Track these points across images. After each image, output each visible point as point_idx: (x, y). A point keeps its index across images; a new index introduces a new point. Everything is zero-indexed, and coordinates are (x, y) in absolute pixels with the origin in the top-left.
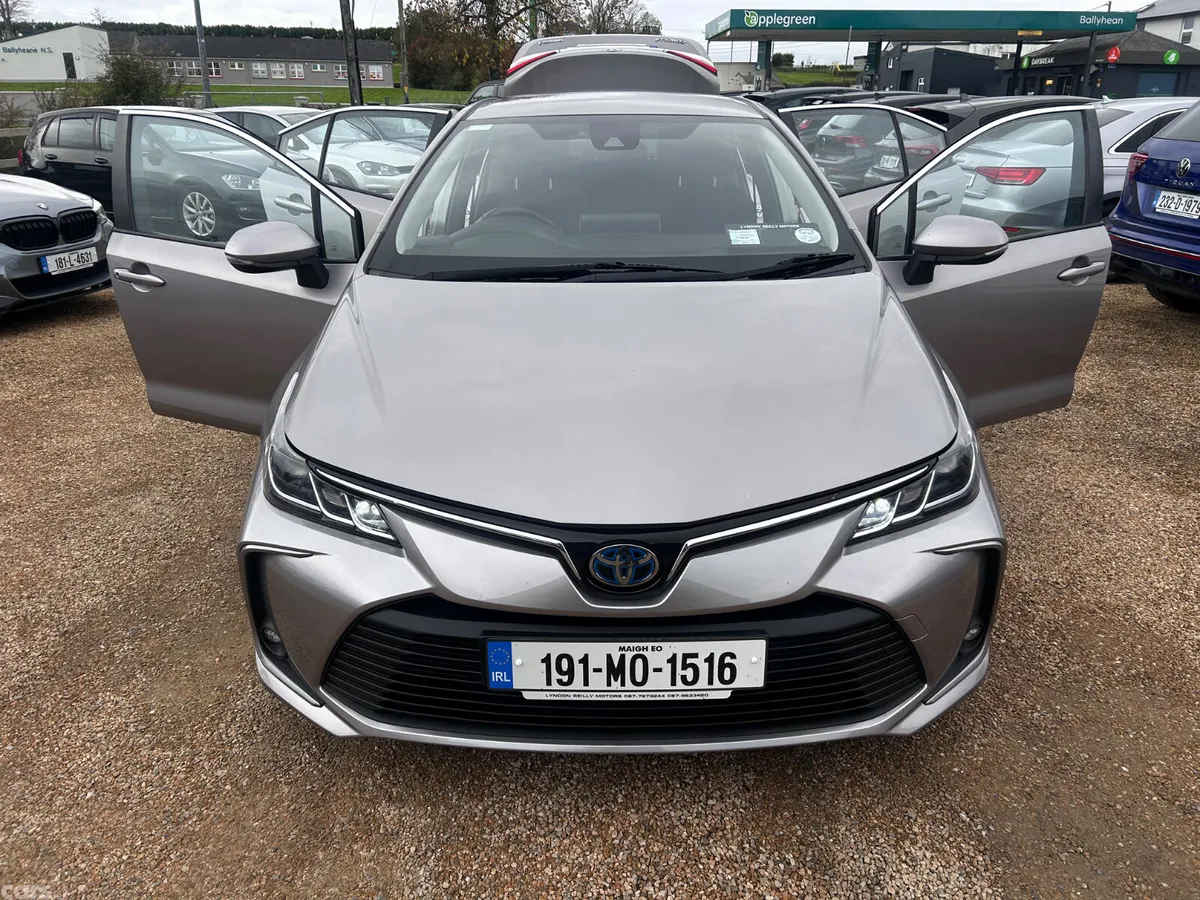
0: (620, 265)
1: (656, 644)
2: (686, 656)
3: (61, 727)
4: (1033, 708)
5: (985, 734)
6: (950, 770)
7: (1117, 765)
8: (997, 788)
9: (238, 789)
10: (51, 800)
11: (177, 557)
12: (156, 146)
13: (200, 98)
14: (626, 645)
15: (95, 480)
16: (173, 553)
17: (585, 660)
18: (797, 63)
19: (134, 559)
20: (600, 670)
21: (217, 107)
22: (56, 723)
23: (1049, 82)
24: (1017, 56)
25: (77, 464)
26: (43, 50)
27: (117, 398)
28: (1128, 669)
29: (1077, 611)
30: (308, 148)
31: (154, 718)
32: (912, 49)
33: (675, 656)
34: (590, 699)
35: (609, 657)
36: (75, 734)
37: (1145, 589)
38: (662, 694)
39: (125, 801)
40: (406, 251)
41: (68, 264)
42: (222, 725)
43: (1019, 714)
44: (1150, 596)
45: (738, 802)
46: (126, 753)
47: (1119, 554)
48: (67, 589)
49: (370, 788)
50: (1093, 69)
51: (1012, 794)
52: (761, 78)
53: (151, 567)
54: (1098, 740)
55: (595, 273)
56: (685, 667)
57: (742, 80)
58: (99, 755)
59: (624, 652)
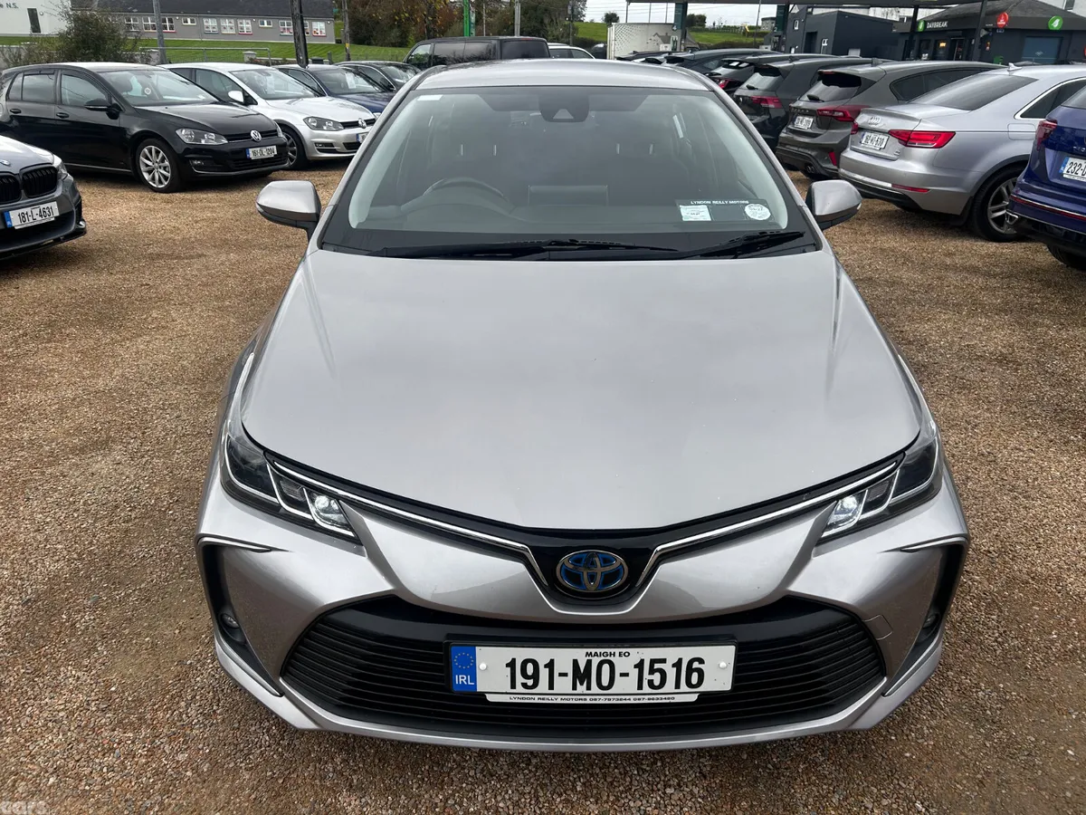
0: (573, 242)
1: (624, 650)
2: (653, 662)
3: (23, 705)
4: (977, 686)
5: (933, 715)
6: (901, 755)
7: (1062, 748)
8: (949, 775)
9: (199, 776)
10: (13, 786)
11: (137, 520)
12: (114, 101)
13: (155, 53)
14: (593, 651)
15: (57, 438)
16: (133, 516)
17: (550, 665)
18: (709, 24)
19: (95, 522)
20: (565, 675)
21: (170, 63)
22: (18, 699)
23: (943, 45)
24: (913, 19)
25: (40, 421)
26: (9, 6)
27: (78, 352)
28: (1064, 644)
29: (1011, 582)
30: (257, 104)
31: (115, 696)
32: (817, 11)
33: (642, 661)
34: (555, 702)
35: (575, 662)
36: (37, 712)
37: (1074, 559)
38: (628, 697)
39: (87, 788)
40: (359, 224)
41: (30, 218)
42: (183, 704)
43: (963, 692)
44: (1078, 566)
45: (696, 791)
46: (88, 735)
47: (1045, 521)
48: (30, 554)
49: (331, 775)
50: (984, 33)
51: (965, 782)
52: (677, 38)
53: (112, 531)
54: (1043, 721)
55: (550, 250)
56: (652, 671)
57: (660, 40)
58: (60, 737)
59: (590, 658)
